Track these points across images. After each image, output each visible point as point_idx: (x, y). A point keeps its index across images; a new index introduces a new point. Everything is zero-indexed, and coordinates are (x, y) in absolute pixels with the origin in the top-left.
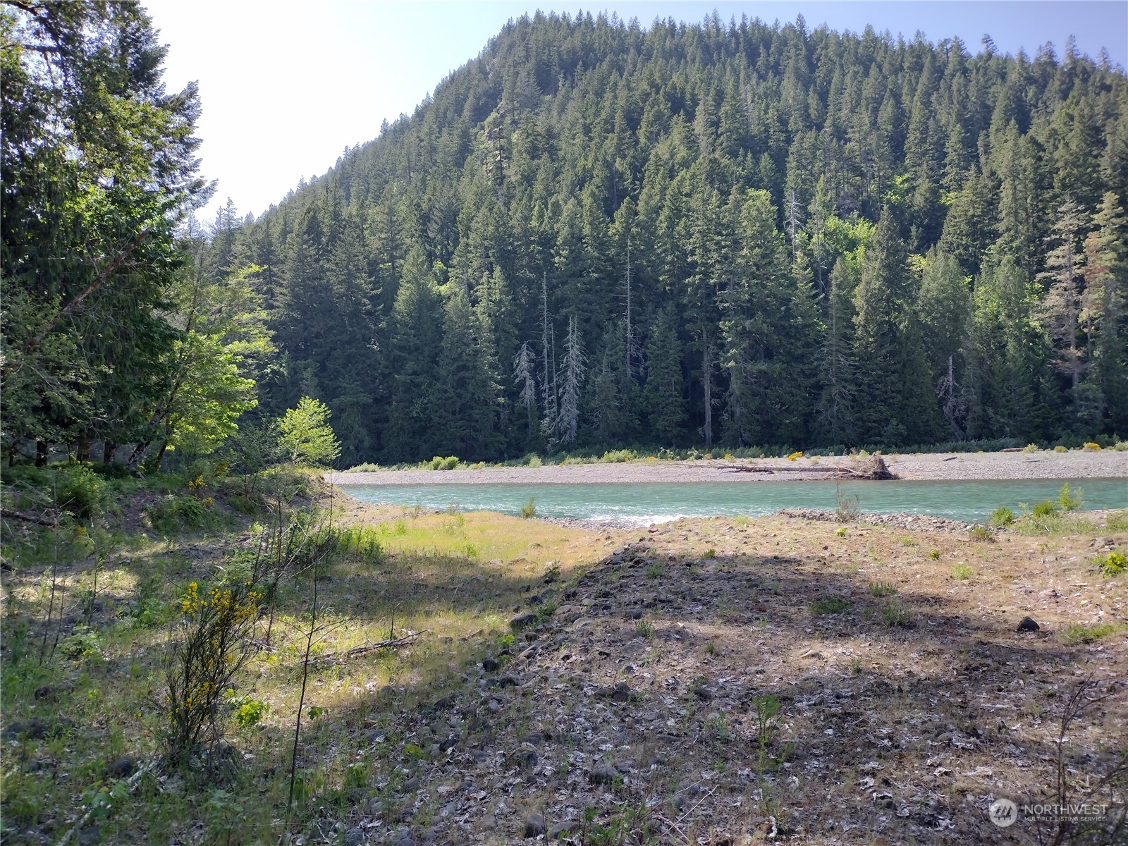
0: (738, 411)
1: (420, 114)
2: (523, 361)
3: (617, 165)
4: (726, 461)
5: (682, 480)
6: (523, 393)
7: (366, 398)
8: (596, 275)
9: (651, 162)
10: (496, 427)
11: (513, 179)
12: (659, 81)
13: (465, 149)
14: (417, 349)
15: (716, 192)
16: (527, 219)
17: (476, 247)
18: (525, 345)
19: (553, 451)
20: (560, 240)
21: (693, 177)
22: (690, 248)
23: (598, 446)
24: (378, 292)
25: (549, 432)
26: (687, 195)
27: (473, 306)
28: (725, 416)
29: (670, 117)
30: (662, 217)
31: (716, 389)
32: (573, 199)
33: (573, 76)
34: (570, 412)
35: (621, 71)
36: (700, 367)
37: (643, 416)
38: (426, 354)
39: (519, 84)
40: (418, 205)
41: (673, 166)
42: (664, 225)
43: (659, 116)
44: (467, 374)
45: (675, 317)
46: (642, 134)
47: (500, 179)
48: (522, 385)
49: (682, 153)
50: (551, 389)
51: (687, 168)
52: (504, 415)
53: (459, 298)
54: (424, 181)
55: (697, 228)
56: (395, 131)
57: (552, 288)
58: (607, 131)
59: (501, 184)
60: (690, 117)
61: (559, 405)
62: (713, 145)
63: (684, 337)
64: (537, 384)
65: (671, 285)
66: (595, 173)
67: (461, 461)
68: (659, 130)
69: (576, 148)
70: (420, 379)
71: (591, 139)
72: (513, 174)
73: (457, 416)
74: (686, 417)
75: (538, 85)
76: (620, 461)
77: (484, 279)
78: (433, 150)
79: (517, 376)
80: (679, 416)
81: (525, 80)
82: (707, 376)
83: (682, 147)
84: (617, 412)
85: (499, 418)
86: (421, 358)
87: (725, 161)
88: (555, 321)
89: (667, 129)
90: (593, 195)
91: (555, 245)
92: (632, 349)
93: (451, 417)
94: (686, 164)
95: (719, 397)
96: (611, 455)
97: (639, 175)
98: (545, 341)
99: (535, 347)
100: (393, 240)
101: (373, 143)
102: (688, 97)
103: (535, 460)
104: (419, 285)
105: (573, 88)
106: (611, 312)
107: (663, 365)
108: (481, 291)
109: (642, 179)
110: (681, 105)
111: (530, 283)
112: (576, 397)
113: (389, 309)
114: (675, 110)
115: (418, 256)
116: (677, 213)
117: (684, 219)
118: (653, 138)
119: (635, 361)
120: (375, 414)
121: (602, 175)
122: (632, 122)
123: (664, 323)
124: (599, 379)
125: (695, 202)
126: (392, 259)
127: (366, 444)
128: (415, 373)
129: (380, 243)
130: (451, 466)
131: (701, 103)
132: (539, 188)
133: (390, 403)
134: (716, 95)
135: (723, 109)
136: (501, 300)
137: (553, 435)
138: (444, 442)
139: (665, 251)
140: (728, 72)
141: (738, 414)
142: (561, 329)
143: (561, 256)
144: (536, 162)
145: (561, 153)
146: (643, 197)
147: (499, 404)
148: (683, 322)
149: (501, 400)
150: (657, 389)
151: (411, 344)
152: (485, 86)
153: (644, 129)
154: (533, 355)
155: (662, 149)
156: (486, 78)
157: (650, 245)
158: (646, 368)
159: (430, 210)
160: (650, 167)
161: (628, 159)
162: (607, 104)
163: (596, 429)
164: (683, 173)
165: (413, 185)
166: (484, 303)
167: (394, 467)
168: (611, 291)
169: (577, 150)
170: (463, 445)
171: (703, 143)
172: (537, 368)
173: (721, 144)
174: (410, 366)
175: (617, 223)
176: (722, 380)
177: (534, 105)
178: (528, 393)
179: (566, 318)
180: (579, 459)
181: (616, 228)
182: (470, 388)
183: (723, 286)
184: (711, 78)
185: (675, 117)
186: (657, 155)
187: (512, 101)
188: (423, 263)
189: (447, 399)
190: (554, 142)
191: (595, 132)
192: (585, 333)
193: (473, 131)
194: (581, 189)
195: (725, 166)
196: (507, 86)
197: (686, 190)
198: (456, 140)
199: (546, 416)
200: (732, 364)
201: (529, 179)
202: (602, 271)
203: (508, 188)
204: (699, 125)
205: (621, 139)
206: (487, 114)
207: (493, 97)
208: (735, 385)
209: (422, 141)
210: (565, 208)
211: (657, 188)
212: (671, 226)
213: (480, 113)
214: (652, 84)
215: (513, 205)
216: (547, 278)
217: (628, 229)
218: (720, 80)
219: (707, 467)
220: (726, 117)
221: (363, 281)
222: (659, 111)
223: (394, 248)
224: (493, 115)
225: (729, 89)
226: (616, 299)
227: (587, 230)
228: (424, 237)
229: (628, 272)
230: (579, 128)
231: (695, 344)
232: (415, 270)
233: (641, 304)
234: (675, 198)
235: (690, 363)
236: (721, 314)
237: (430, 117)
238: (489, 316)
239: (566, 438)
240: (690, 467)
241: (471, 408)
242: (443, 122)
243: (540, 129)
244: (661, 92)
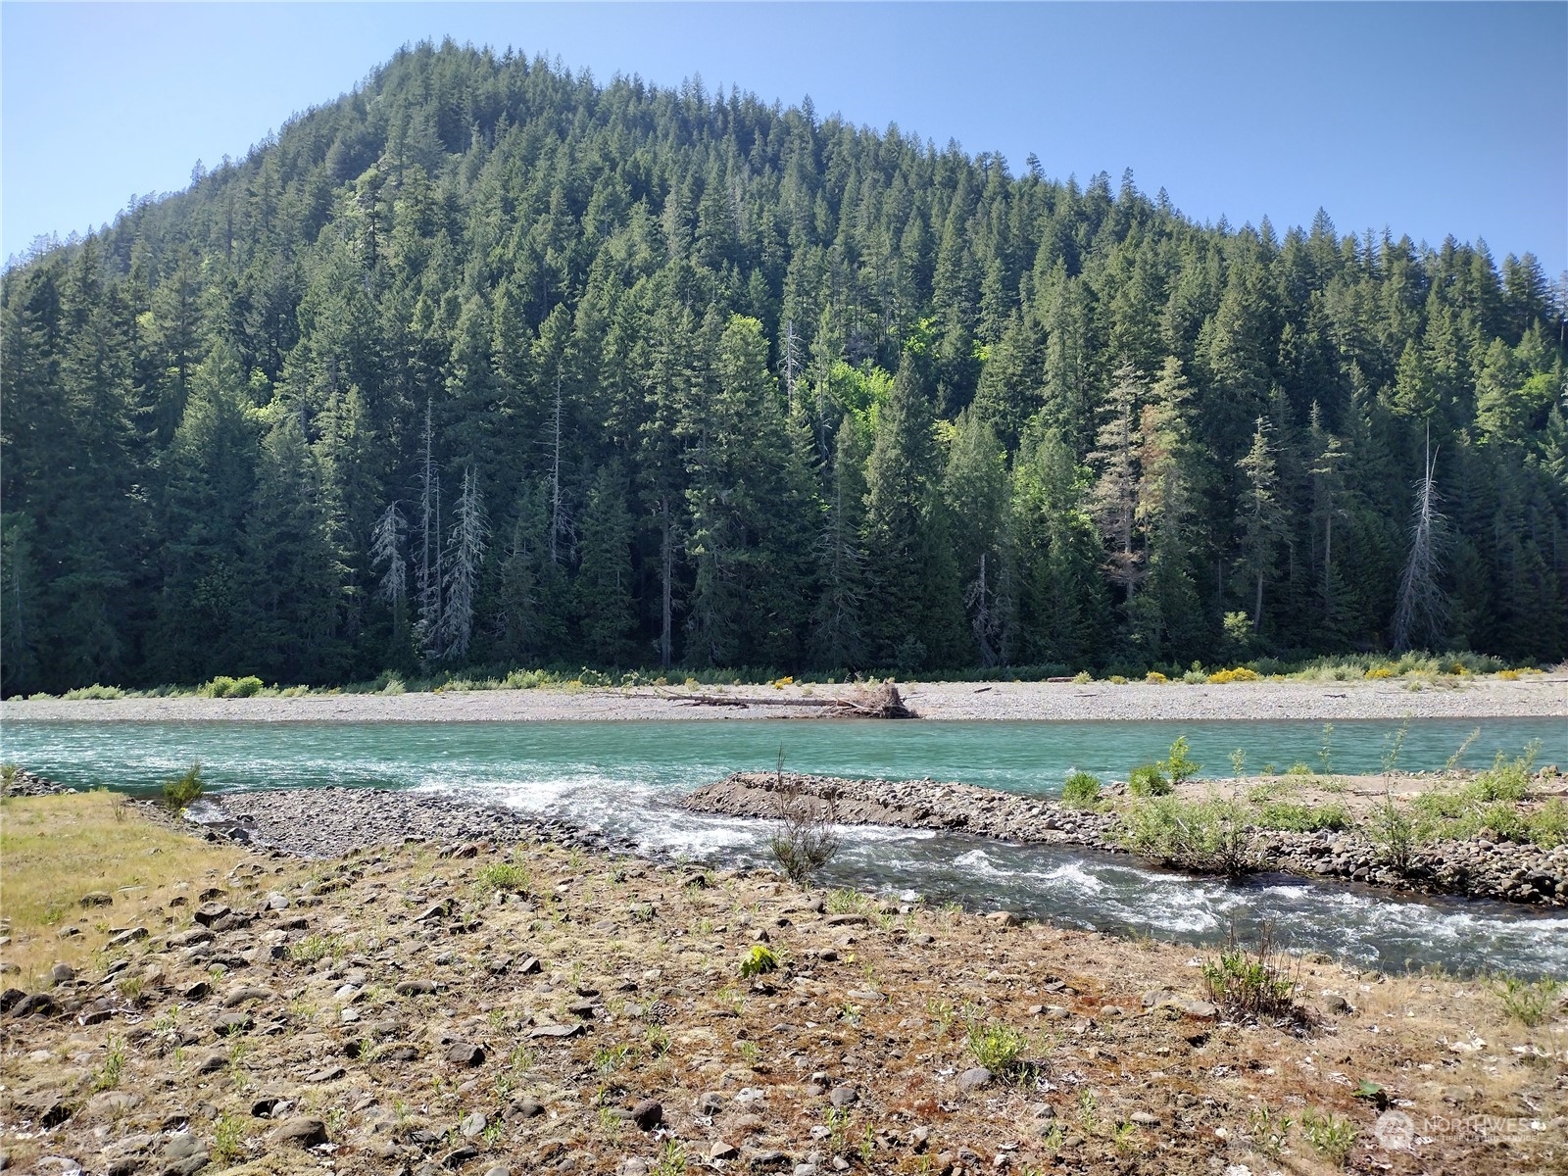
0: (708, 617)
1: (256, 159)
2: (388, 531)
3: (548, 258)
4: (684, 689)
5: (612, 716)
6: (385, 580)
7: (114, 579)
8: (508, 410)
9: (599, 261)
10: (340, 631)
11: (393, 262)
12: (615, 154)
13: (321, 214)
14: (212, 503)
15: (687, 310)
16: (405, 319)
17: (320, 354)
18: (393, 507)
19: (420, 674)
20: (454, 356)
21: (658, 287)
22: (649, 382)
23: (502, 664)
24: (149, 409)
25: (425, 641)
26: (648, 312)
27: (311, 442)
28: (690, 625)
29: (629, 205)
30: (610, 338)
31: (679, 584)
32: (477, 296)
33: (493, 132)
34: (461, 613)
35: (562, 134)
36: (657, 552)
37: (573, 621)
38: (226, 512)
39: (410, 132)
40: (235, 284)
41: (631, 269)
42: (613, 348)
43: (613, 202)
44: (291, 547)
45: (623, 480)
46: (589, 225)
47: (372, 259)
48: (385, 567)
49: (643, 253)
50: (431, 576)
51: (649, 276)
52: (355, 611)
53: (286, 430)
54: (251, 253)
55: (659, 356)
56: (214, 177)
57: (439, 427)
58: (538, 212)
59: (371, 267)
60: (656, 208)
61: (444, 602)
62: (686, 249)
63: (636, 508)
64: (411, 567)
65: (620, 434)
66: (517, 266)
67: (267, 684)
68: (613, 220)
69: (489, 229)
70: (208, 551)
71: (514, 220)
72: (392, 252)
73: (275, 613)
74: (636, 624)
75: (440, 137)
76: (531, 686)
77: (331, 403)
78: (271, 211)
79: (376, 554)
80: (624, 624)
81: (421, 127)
82: (668, 567)
83: (644, 246)
84: (532, 613)
85: (345, 618)
86: (217, 518)
87: (705, 271)
88: (442, 474)
89: (624, 222)
90: (508, 294)
91: (448, 361)
92: (559, 523)
93: (263, 614)
94: (648, 270)
95: (683, 597)
96: (518, 677)
97: (582, 277)
98: (425, 504)
99: (410, 512)
100: (185, 333)
101: (180, 196)
102: (655, 181)
103: (394, 685)
104: (220, 404)
105: (492, 148)
106: (531, 466)
107: (605, 546)
108: (324, 420)
109: (585, 284)
110: (645, 189)
111: (406, 416)
112: (471, 589)
113: (166, 439)
114: (635, 196)
115: (221, 359)
116: (630, 336)
117: (640, 343)
118: (604, 229)
119: (564, 540)
120: (132, 604)
121: (526, 269)
122: (576, 204)
123: (607, 486)
124: (506, 565)
125: (659, 321)
126: (182, 362)
127: (114, 653)
128: (204, 541)
129: (162, 335)
130: (247, 692)
131: (673, 190)
132: (430, 278)
133: (159, 589)
134: (694, 184)
135: (702, 203)
136: (356, 438)
137: (432, 645)
138: (249, 653)
139: (613, 385)
140: (712, 158)
141: (708, 622)
142: (451, 486)
143: (455, 377)
144: (427, 241)
145: (467, 235)
146: (583, 305)
147: (346, 597)
148: (634, 488)
149: (349, 589)
150: (595, 583)
151: (201, 496)
152: (359, 128)
153: (591, 217)
154: (403, 523)
155: (616, 246)
156: (363, 120)
157: (592, 376)
158: (578, 552)
159: (250, 292)
160: (597, 267)
161: (568, 253)
162: (540, 175)
163: (500, 638)
164: (643, 280)
165: (235, 258)
166: (329, 439)
167: (152, 692)
168: (530, 436)
169: (492, 233)
170: (281, 658)
171: (674, 243)
172: (410, 543)
173: (699, 251)
174: (196, 530)
175: (543, 339)
176: (686, 572)
177: (432, 166)
178: (395, 581)
179: (461, 470)
180: (469, 683)
181: (543, 344)
182: (297, 570)
183: (692, 440)
184: (689, 163)
185: (635, 205)
186: (607, 252)
187: (400, 154)
188: (232, 371)
189: (256, 584)
190: (459, 216)
191: (522, 209)
192: (489, 497)
193: (335, 191)
194: (493, 286)
195: (703, 278)
196: (393, 133)
197: (647, 303)
198: (308, 199)
199: (422, 617)
200: (700, 550)
201: (416, 264)
202: (519, 406)
203: (382, 275)
204: (669, 219)
205: (558, 224)
206: (363, 169)
207: (372, 146)
208: (703, 581)
209: (253, 194)
210: (464, 308)
211: (606, 298)
212: (623, 351)
213: (350, 168)
214: (606, 157)
215: (387, 295)
216: (434, 409)
217: (559, 348)
218: (700, 166)
219: (653, 697)
220: (707, 216)
221: (127, 393)
222: (614, 194)
223: (185, 347)
224: (371, 172)
225: (712, 179)
226: (539, 449)
227: (498, 344)
228: (239, 331)
229: (557, 410)
230: (495, 202)
231: (652, 520)
232: (215, 381)
233: (577, 459)
234: (630, 312)
235: (642, 547)
236: (688, 480)
237: (271, 164)
238: (337, 459)
239: (453, 650)
240: (628, 697)
241: (298, 601)
242: (291, 171)
243: (439, 195)
244: (618, 170)
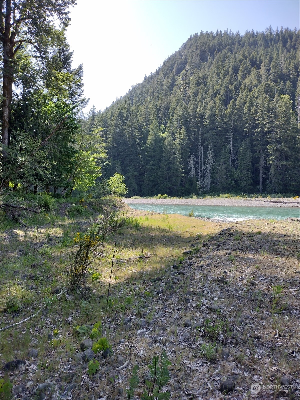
0: (273, 180)
1: (158, 72)
2: (191, 161)
3: (230, 87)
4: (268, 199)
5: (250, 205)
6: (191, 172)
7: (136, 174)
8: (220, 129)
9: (243, 86)
10: (181, 185)
11: (190, 94)
12: (247, 55)
13: (173, 84)
14: (154, 157)
15: (268, 96)
16: (195, 109)
17: (176, 120)
18: (192, 155)
19: (201, 194)
20: (207, 116)
21: (259, 91)
22: (257, 118)
23: (218, 192)
24: (142, 137)
25: (200, 187)
26: (256, 98)
27: (174, 141)
28: (268, 182)
29: (251, 69)
30: (246, 107)
31: (265, 171)
32: (212, 101)
33: (214, 55)
34: (208, 180)
35: (232, 52)
36: (259, 163)
37: (236, 181)
38: (157, 158)
39: (193, 59)
40: (156, 105)
41: (251, 87)
42: (247, 109)
43: (246, 68)
44: (171, 166)
45: (250, 144)
46: (239, 75)
47: (186, 94)
48: (191, 170)
49: (255, 82)
50: (201, 171)
51: (257, 87)
52: (184, 180)
53: (169, 139)
54: (158, 96)
55: (260, 110)
56: (149, 79)
57: (203, 134)
58: (226, 75)
59: (186, 96)
60: (259, 68)
61: (204, 177)
62: (267, 78)
63: (253, 152)
64: (196, 169)
65: (248, 132)
66: (221, 91)
67: (168, 196)
68: (246, 74)
69: (214, 82)
70: (155, 167)
71: (220, 78)
72: (190, 92)
73: (167, 180)
74: (253, 182)
75: (201, 59)
76: (226, 198)
77: (178, 132)
78: (162, 85)
79: (189, 166)
80: (249, 182)
81: (196, 58)
82: (262, 167)
83: (255, 80)
84: (226, 180)
85: (182, 182)
86: (155, 160)
87: (272, 84)
88: (204, 146)
89: (249, 73)
90: (220, 99)
91: (205, 118)
92: (232, 157)
93: (165, 181)
94: (256, 86)
95: (266, 175)
96: (223, 195)
97: (238, 91)
98: (200, 154)
99: (196, 156)
100: (147, 118)
101: (141, 84)
102: (258, 60)
103: (195, 197)
104: (155, 134)
105: (214, 59)
106: (225, 143)
107: (244, 162)
108: (177, 136)
109: (239, 92)
110: (255, 64)
111: (195, 132)
112: (211, 174)
113: (145, 143)
114: (253, 66)
115: (155, 123)
116: (252, 105)
117: (254, 107)
118: (244, 77)
119: (234, 161)
120: (140, 179)
121: (224, 91)
122: (236, 71)
123: (245, 146)
124: (219, 168)
125: (259, 101)
126: (147, 125)
127: (137, 189)
128: (153, 165)
129: (143, 119)
130: (165, 198)
131: (263, 62)
132: (199, 97)
133: (144, 176)
134: (270, 59)
135: (272, 64)
136: (184, 139)
137: (202, 188)
138: (163, 190)
139: (247, 119)
140: (275, 50)
141: (273, 181)
142: (206, 149)
143: (207, 122)
144: (199, 88)
145: (208, 84)
146: (239, 99)
147: (182, 177)
148: (253, 146)
149: (183, 175)
150: (241, 172)
151: (152, 155)
152: (181, 60)
153: (240, 74)
154: (195, 159)
155: (247, 81)
156: (182, 58)
157: (241, 117)
158: (237, 164)
159: (161, 107)
160: (242, 88)
161: (234, 85)
162: (227, 65)
163: (217, 186)
164: (255, 89)
165: (155, 98)
166: (178, 140)
167: (146, 198)
168: (225, 135)
169: (215, 82)
170: (169, 190)
171: (264, 77)
172: (196, 163)
173: (271, 78)
174: (151, 163)
175: (229, 109)
176: (267, 168)
177: (198, 67)
178: (193, 173)
179: (208, 145)
180: (211, 197)
181: (228, 111)
182: (172, 171)
183: (270, 132)
184: (268, 53)
185: (253, 68)
186: (245, 83)
187: (191, 66)
188: (157, 126)
189: (164, 174)
190: (206, 80)
191: (222, 75)
192: (215, 151)
193: (176, 77)
194: (215, 97)
195: (272, 86)
196: (189, 60)
197: (256, 96)
198: (170, 81)
199: (199, 181)
200: (271, 162)
201: (196, 94)
202: (222, 128)
203: (188, 98)
204: (262, 71)
205: (231, 78)
206: (182, 71)
207: (184, 64)
208: (272, 170)
209: (158, 82)
210: (209, 104)
211: (245, 95)
212: (250, 110)
213: (179, 71)
214: (244, 56)
215: (190, 104)
216: (201, 131)
217: (233, 111)
218: (271, 53)
219: (260, 201)
220: (273, 67)
221: (137, 133)
222: (247, 66)
223: (147, 121)
224: (184, 71)
225: (275, 56)
226: (227, 138)
227: (217, 112)
228: (158, 116)
229: (232, 128)
230: (215, 74)
231: (257, 155)
232: (154, 129)
233: (237, 140)
234: (251, 99)
235: (255, 161)
236: (269, 143)
237: (161, 73)
238: (180, 145)
239: (206, 189)
240: (253, 201)
241: (172, 178)
242: (166, 75)
243: (201, 75)
244: (248, 59)
